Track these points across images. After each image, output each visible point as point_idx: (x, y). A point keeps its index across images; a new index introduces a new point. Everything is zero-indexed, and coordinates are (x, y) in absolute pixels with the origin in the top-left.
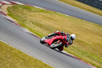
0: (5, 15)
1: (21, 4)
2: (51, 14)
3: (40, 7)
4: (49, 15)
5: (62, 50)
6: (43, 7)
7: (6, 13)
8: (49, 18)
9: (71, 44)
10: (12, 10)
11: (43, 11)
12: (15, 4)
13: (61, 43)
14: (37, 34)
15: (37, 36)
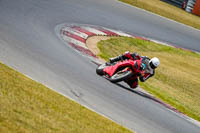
0: (95, 56)
1: (125, 35)
2: (184, 55)
3: (164, 41)
4: (180, 58)
5: (135, 87)
6: (168, 42)
7: (96, 52)
8: (182, 64)
9: (151, 75)
10: (107, 48)
11: (170, 49)
12: (114, 34)
13: (129, 72)
14: (158, 94)
15: (157, 98)
